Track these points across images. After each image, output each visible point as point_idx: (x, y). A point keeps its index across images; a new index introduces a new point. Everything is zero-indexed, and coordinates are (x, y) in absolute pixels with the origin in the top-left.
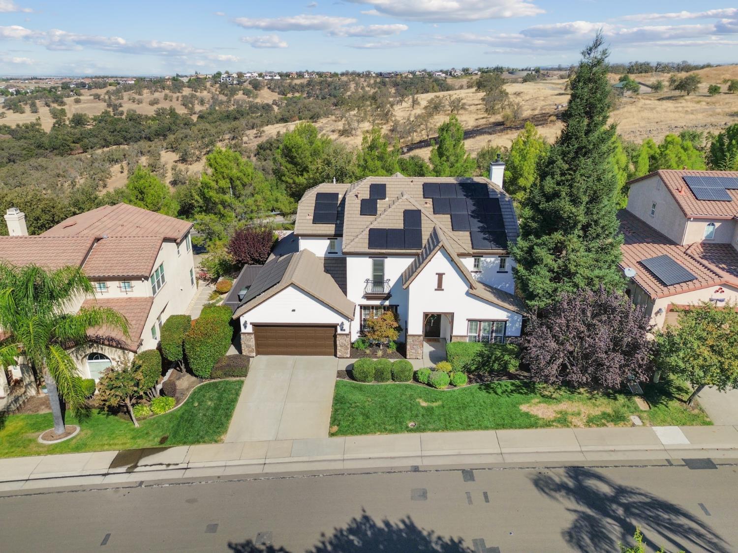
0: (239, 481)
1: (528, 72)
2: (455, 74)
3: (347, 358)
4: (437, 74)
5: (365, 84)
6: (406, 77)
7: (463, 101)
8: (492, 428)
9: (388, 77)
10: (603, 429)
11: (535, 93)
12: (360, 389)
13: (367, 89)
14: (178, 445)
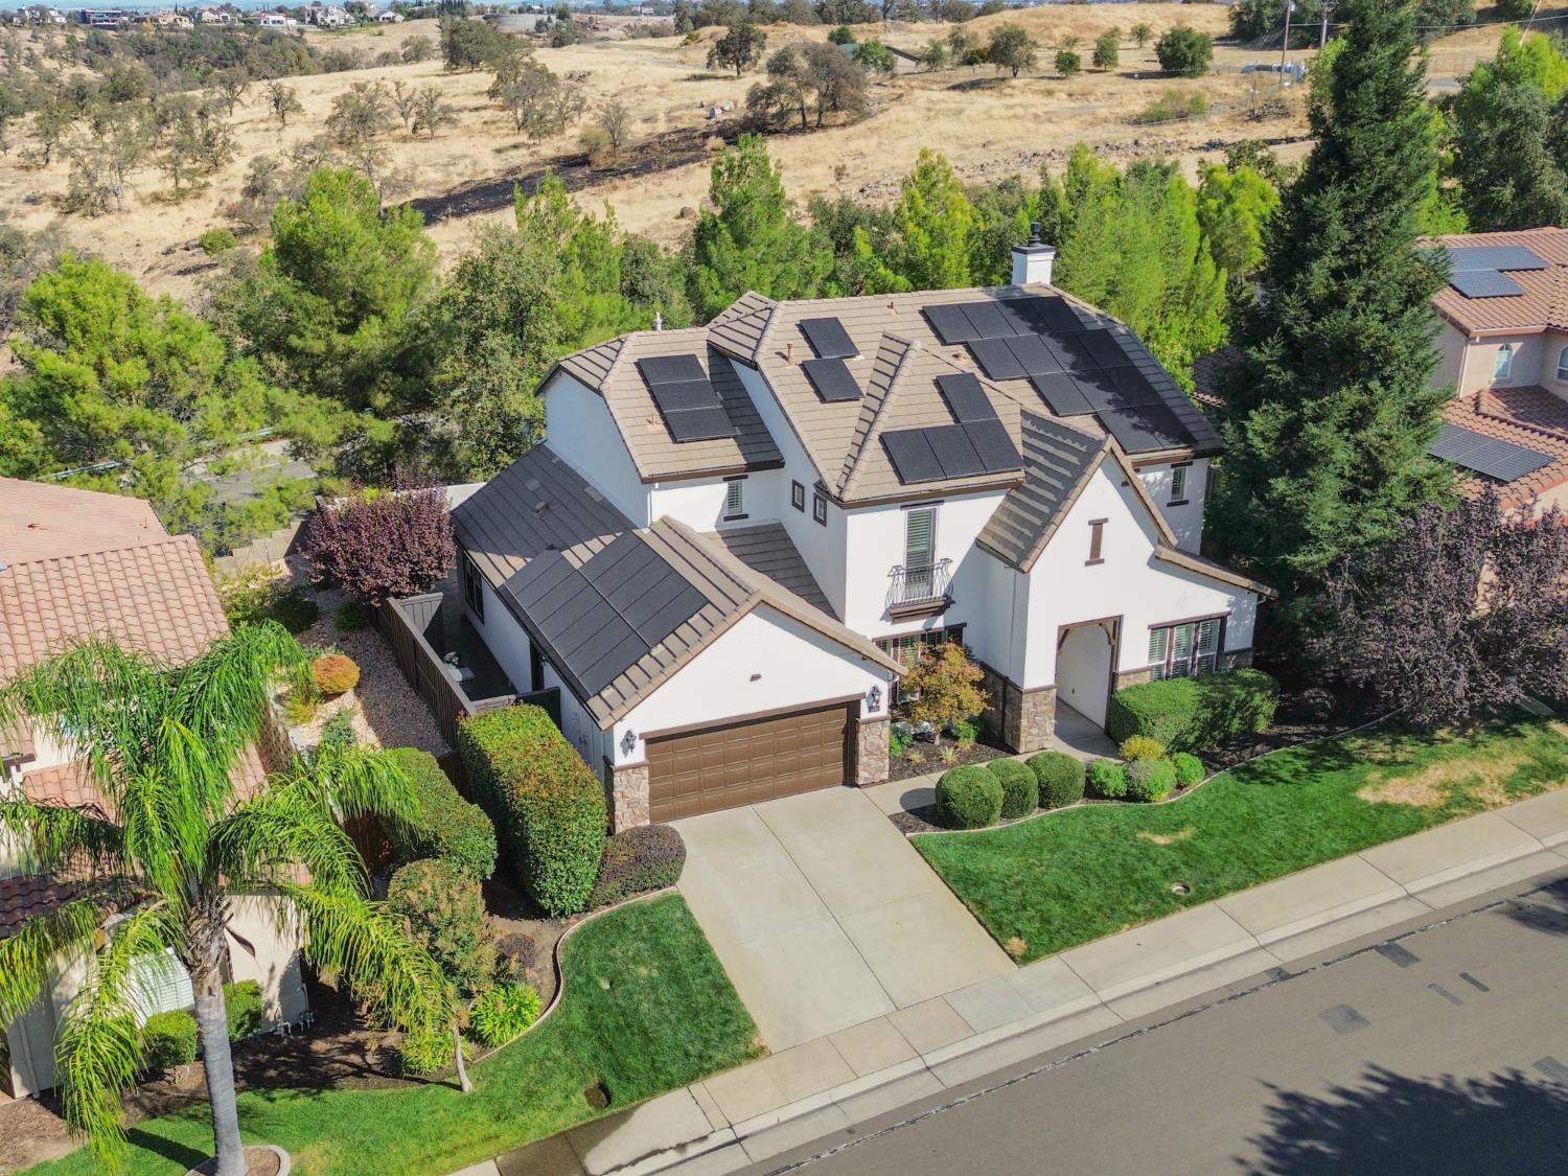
0: (913, 1122)
1: (539, 17)
2: (328, 20)
3: (883, 782)
4: (272, 18)
5: (38, 48)
6: (172, 27)
7: (442, 101)
8: (1348, 852)
9: (113, 28)
10: (1543, 797)
11: (627, 74)
12: (986, 843)
13: (48, 64)
14: (653, 1095)
